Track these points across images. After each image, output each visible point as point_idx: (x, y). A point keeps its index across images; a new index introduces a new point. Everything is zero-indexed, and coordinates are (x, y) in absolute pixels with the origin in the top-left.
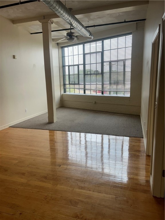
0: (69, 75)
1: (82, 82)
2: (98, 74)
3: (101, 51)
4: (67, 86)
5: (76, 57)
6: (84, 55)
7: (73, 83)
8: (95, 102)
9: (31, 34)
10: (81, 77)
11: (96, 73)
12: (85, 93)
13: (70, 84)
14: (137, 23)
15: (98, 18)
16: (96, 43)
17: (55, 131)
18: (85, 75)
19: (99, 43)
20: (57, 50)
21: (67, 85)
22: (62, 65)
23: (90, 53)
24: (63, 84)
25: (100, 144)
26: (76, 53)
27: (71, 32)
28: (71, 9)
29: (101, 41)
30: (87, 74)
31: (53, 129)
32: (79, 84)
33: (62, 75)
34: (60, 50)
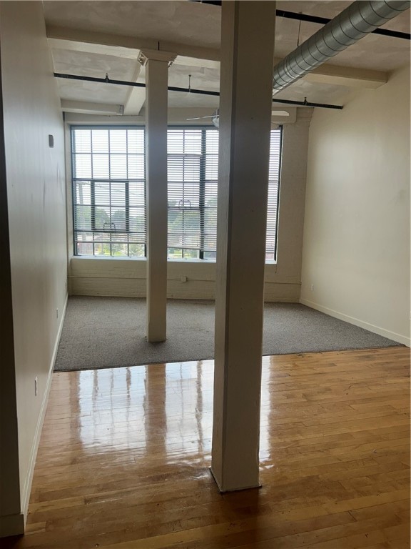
0: (93, 205)
3: (199, 153)
7: (108, 227)
8: (187, 278)
9: (56, 75)
10: (137, 212)
13: (94, 230)
14: (297, 108)
19: (193, 135)
21: (85, 233)
22: (71, 176)
29: (201, 131)
32: (127, 231)
33: (70, 203)
34: (68, 132)
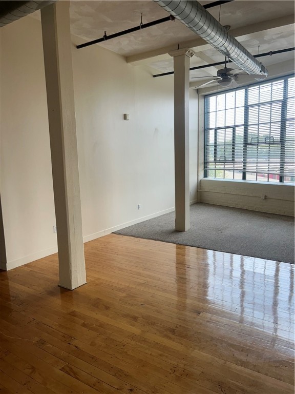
0: (216, 145)
1: (239, 159)
2: (274, 142)
3: (282, 98)
4: (211, 166)
5: (230, 113)
6: (247, 107)
7: (222, 159)
8: (266, 196)
9: (154, 76)
10: (240, 147)
11: (269, 142)
12: (244, 178)
13: (215, 161)
15: (278, 38)
16: (272, 85)
17: (187, 247)
18: (246, 144)
19: (278, 86)
20: (196, 101)
21: (211, 163)
22: (203, 128)
23: (259, 105)
24: (203, 161)
25: (272, 279)
26: (230, 104)
27: (226, 67)
28: (228, 28)
29: (283, 81)
30: (251, 144)
31: (184, 242)
32: (233, 161)
33: (202, 145)
34: (202, 101)
